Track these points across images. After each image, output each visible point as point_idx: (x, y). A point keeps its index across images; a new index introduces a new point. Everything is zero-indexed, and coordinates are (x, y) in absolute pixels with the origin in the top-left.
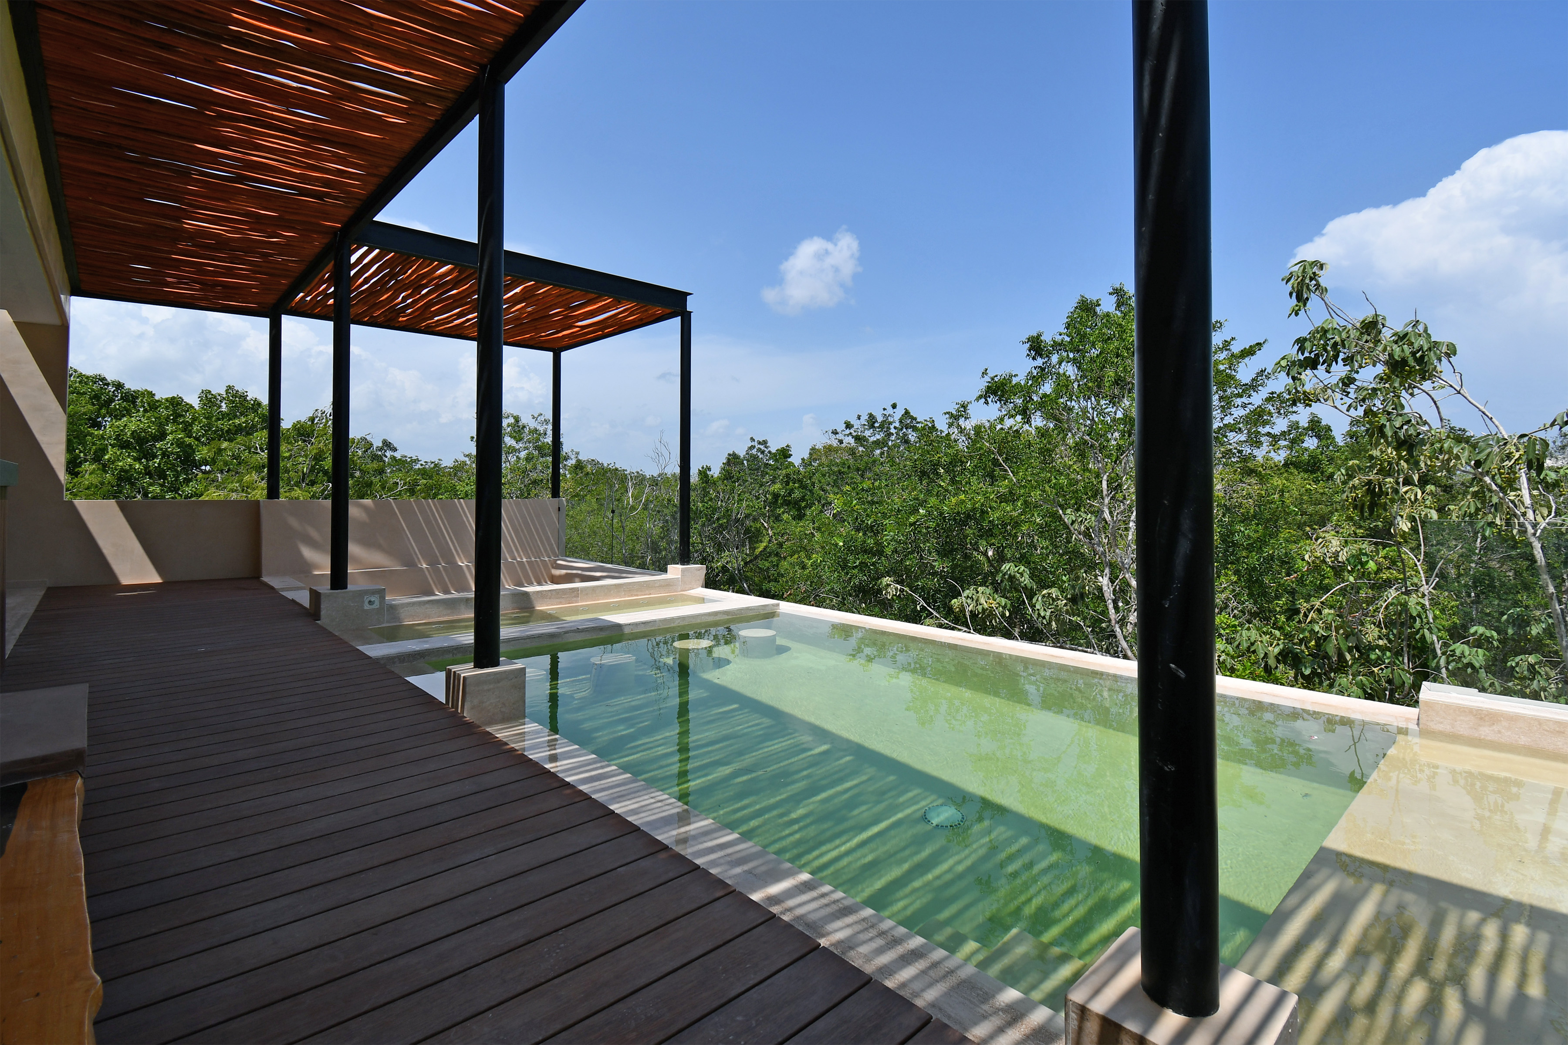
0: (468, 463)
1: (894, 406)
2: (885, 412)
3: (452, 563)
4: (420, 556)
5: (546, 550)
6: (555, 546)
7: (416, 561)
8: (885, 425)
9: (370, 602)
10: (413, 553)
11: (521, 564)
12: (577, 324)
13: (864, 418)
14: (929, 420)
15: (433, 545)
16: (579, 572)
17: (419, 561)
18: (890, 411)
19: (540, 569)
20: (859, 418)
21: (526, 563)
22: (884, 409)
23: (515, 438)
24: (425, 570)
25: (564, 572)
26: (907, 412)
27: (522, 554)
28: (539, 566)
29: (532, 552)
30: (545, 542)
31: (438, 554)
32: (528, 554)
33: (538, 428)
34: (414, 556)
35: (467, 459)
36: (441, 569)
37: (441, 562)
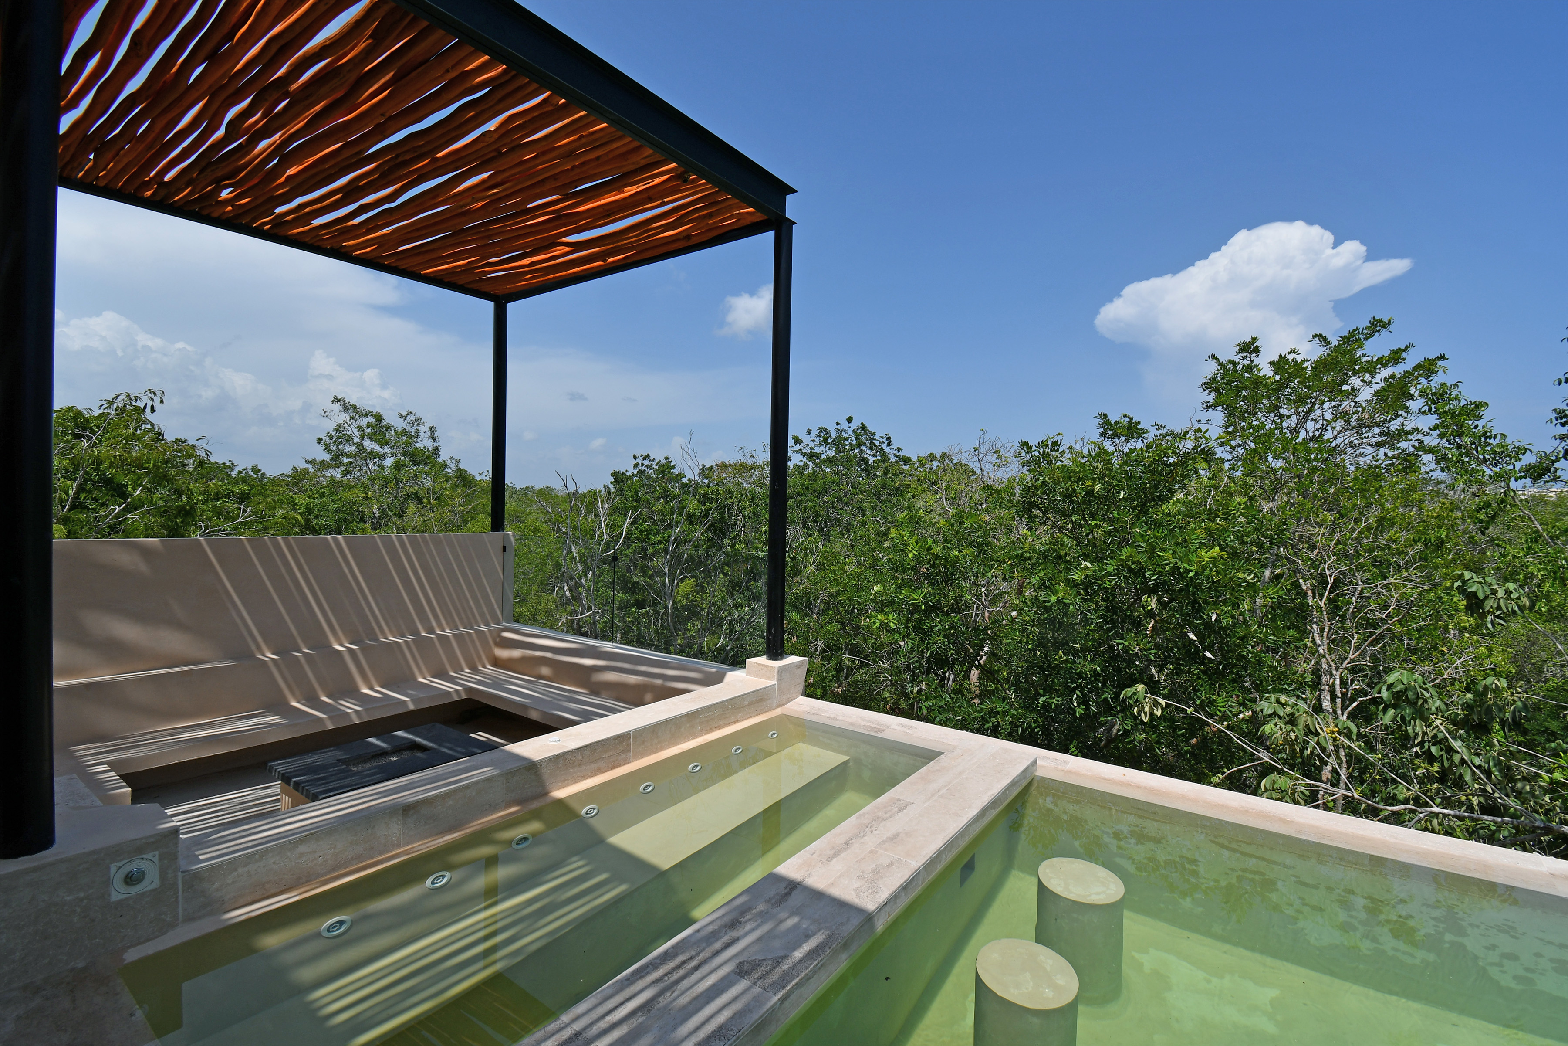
0: (311, 470)
1: (850, 420)
2: (838, 427)
3: (322, 646)
4: (259, 639)
5: (482, 615)
6: (496, 606)
7: (253, 647)
8: (839, 442)
9: (131, 879)
10: (245, 633)
11: (443, 639)
12: (566, 239)
13: (815, 432)
14: (885, 436)
15: (287, 618)
16: (549, 655)
17: (259, 648)
18: (844, 425)
19: (475, 647)
20: (809, 432)
21: (452, 638)
22: (838, 424)
23: (377, 441)
24: (271, 665)
25: (517, 653)
26: (863, 427)
27: (443, 622)
28: (473, 641)
29: (461, 619)
30: (482, 601)
31: (295, 633)
32: (454, 621)
33: (408, 428)
34: (249, 640)
35: (310, 466)
36: (303, 660)
37: (301, 645)
